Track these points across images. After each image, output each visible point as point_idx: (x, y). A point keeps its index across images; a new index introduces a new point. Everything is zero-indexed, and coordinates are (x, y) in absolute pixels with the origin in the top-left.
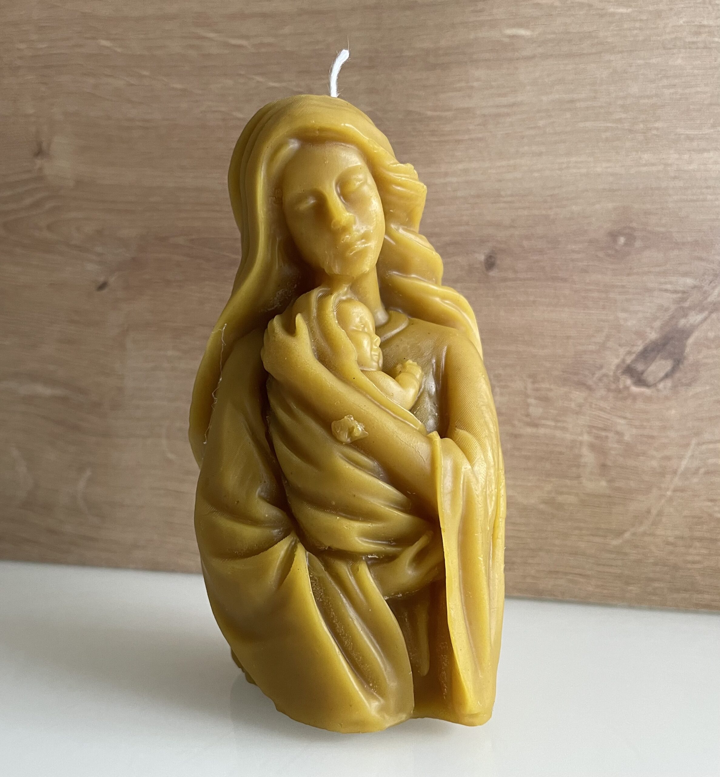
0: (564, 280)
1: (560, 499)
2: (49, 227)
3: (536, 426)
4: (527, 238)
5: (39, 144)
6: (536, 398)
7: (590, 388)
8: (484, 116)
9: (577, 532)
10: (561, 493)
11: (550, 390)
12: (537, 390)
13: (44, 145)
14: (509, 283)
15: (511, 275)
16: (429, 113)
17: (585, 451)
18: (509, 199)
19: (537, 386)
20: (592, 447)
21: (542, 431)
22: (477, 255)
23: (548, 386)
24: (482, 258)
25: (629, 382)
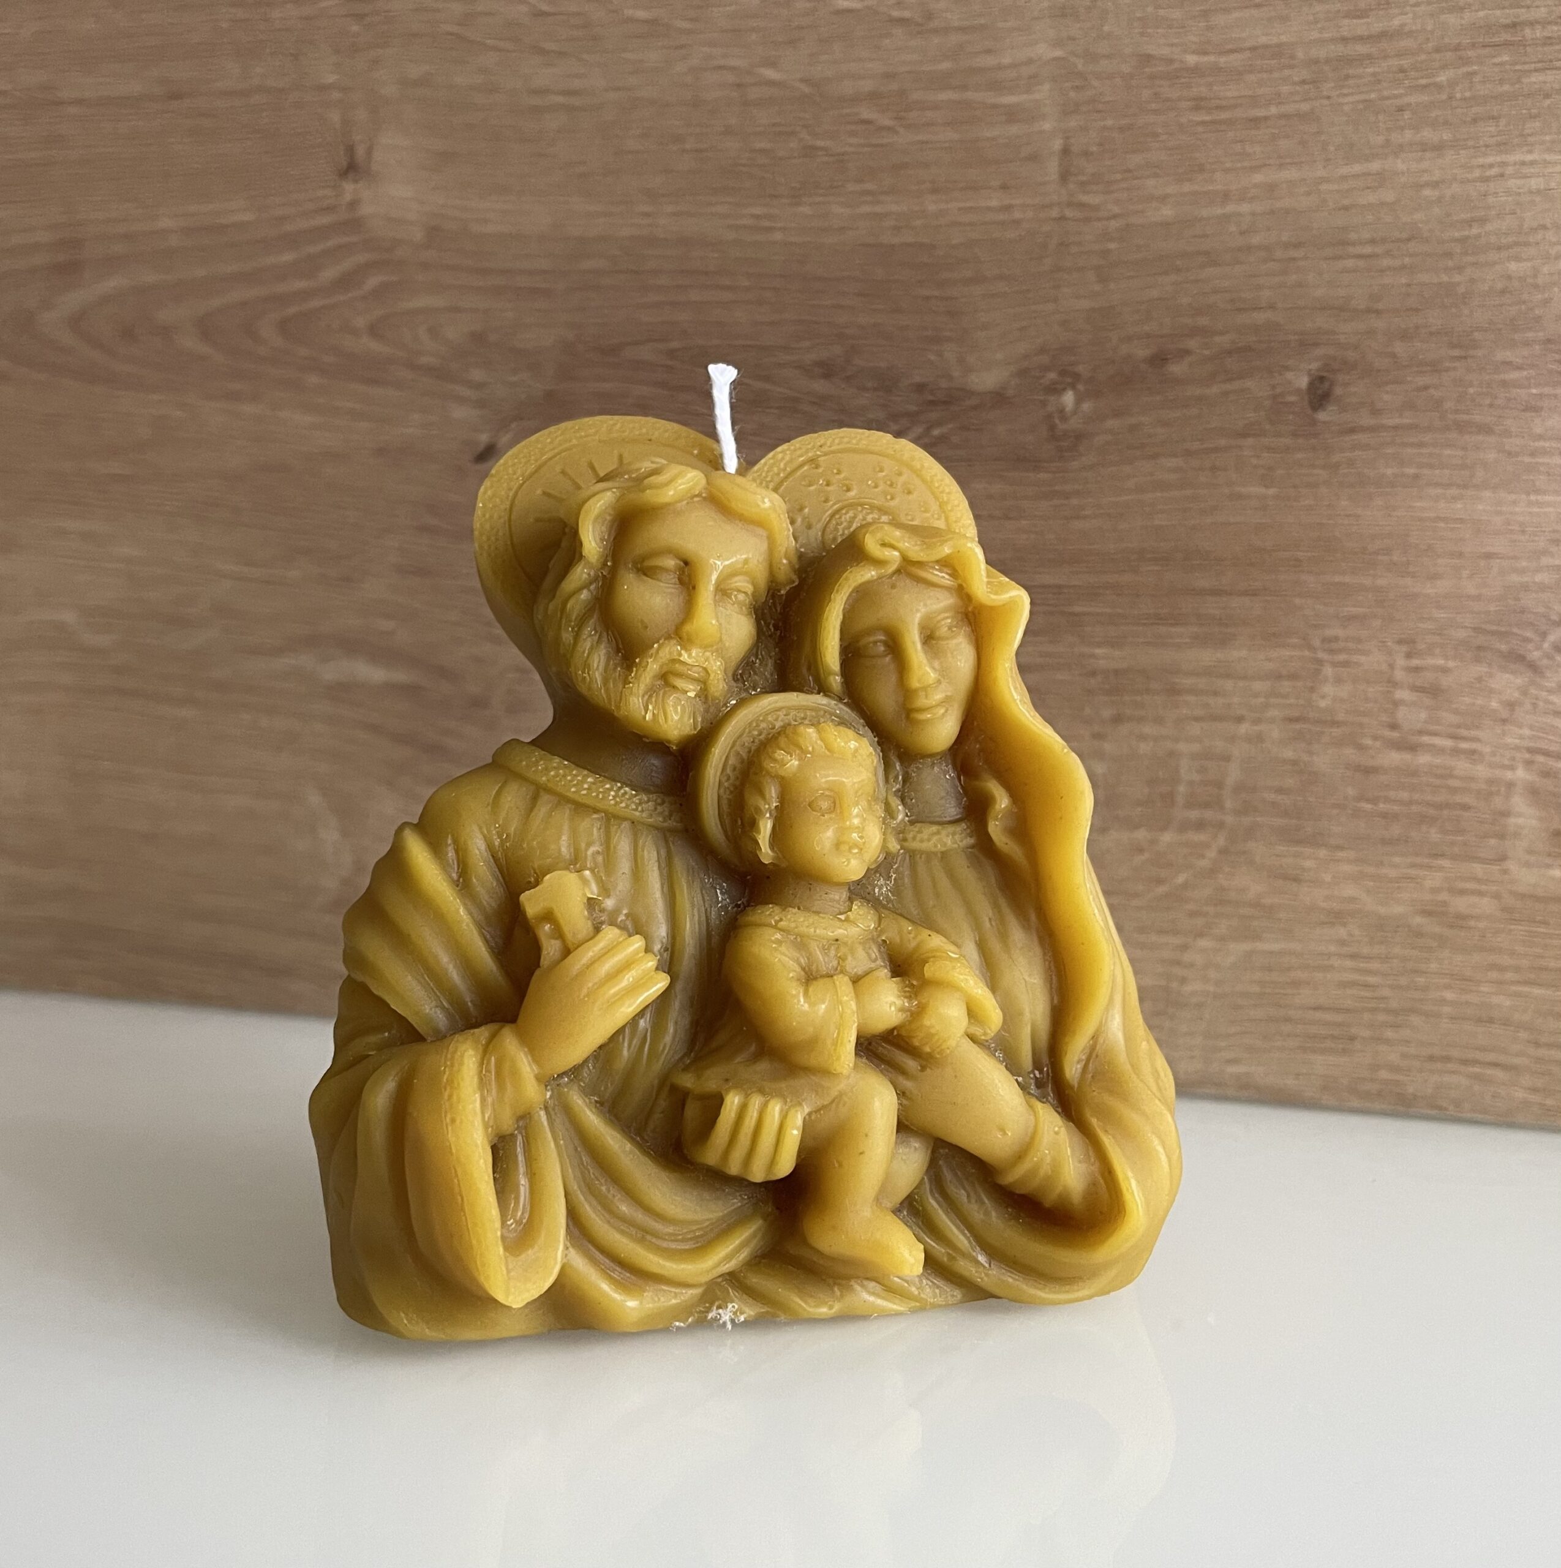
0: (1485, 429)
1: (1460, 904)
2: (373, 331)
3: (1413, 748)
4: (1405, 336)
5: (350, 149)
6: (1415, 689)
8: (1316, 62)
9: (1494, 975)
10: (1462, 892)
11: (1445, 670)
12: (1417, 669)
13: (360, 152)
14: (1362, 438)
15: (1366, 419)
16: (1191, 59)
18: (1368, 250)
19: (1415, 662)
22: (1289, 375)
23: (1441, 662)
24: (1303, 382)
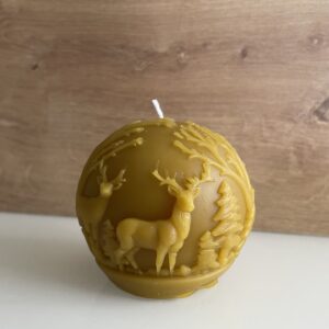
7: (295, 122)
17: (291, 155)
20: (295, 153)
21: (269, 145)
25: (316, 118)
